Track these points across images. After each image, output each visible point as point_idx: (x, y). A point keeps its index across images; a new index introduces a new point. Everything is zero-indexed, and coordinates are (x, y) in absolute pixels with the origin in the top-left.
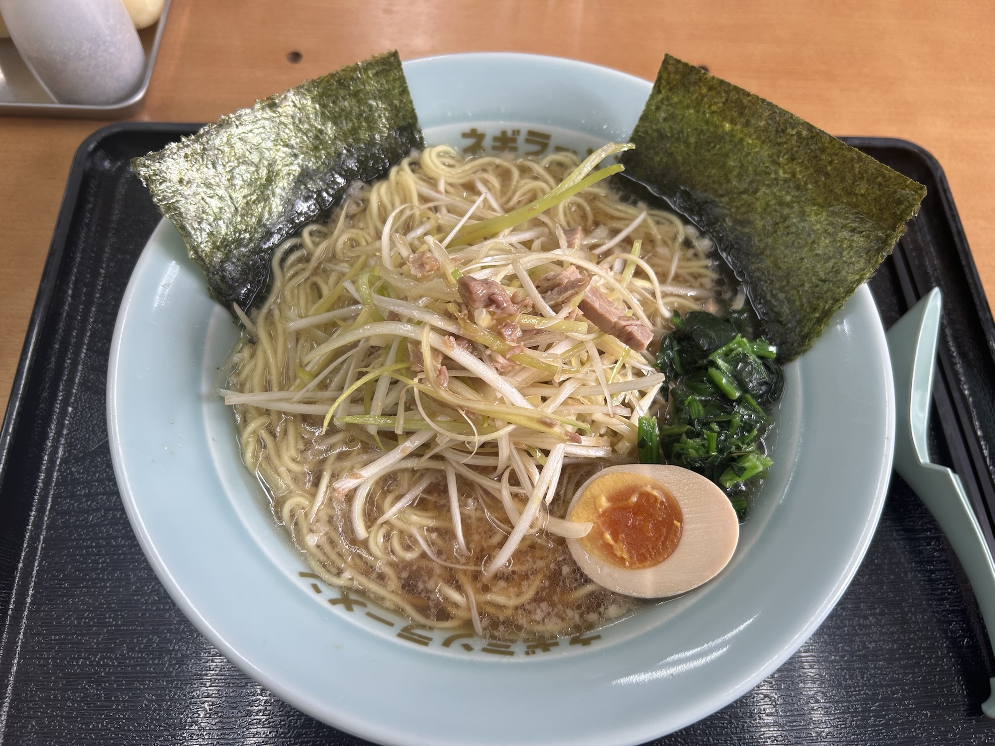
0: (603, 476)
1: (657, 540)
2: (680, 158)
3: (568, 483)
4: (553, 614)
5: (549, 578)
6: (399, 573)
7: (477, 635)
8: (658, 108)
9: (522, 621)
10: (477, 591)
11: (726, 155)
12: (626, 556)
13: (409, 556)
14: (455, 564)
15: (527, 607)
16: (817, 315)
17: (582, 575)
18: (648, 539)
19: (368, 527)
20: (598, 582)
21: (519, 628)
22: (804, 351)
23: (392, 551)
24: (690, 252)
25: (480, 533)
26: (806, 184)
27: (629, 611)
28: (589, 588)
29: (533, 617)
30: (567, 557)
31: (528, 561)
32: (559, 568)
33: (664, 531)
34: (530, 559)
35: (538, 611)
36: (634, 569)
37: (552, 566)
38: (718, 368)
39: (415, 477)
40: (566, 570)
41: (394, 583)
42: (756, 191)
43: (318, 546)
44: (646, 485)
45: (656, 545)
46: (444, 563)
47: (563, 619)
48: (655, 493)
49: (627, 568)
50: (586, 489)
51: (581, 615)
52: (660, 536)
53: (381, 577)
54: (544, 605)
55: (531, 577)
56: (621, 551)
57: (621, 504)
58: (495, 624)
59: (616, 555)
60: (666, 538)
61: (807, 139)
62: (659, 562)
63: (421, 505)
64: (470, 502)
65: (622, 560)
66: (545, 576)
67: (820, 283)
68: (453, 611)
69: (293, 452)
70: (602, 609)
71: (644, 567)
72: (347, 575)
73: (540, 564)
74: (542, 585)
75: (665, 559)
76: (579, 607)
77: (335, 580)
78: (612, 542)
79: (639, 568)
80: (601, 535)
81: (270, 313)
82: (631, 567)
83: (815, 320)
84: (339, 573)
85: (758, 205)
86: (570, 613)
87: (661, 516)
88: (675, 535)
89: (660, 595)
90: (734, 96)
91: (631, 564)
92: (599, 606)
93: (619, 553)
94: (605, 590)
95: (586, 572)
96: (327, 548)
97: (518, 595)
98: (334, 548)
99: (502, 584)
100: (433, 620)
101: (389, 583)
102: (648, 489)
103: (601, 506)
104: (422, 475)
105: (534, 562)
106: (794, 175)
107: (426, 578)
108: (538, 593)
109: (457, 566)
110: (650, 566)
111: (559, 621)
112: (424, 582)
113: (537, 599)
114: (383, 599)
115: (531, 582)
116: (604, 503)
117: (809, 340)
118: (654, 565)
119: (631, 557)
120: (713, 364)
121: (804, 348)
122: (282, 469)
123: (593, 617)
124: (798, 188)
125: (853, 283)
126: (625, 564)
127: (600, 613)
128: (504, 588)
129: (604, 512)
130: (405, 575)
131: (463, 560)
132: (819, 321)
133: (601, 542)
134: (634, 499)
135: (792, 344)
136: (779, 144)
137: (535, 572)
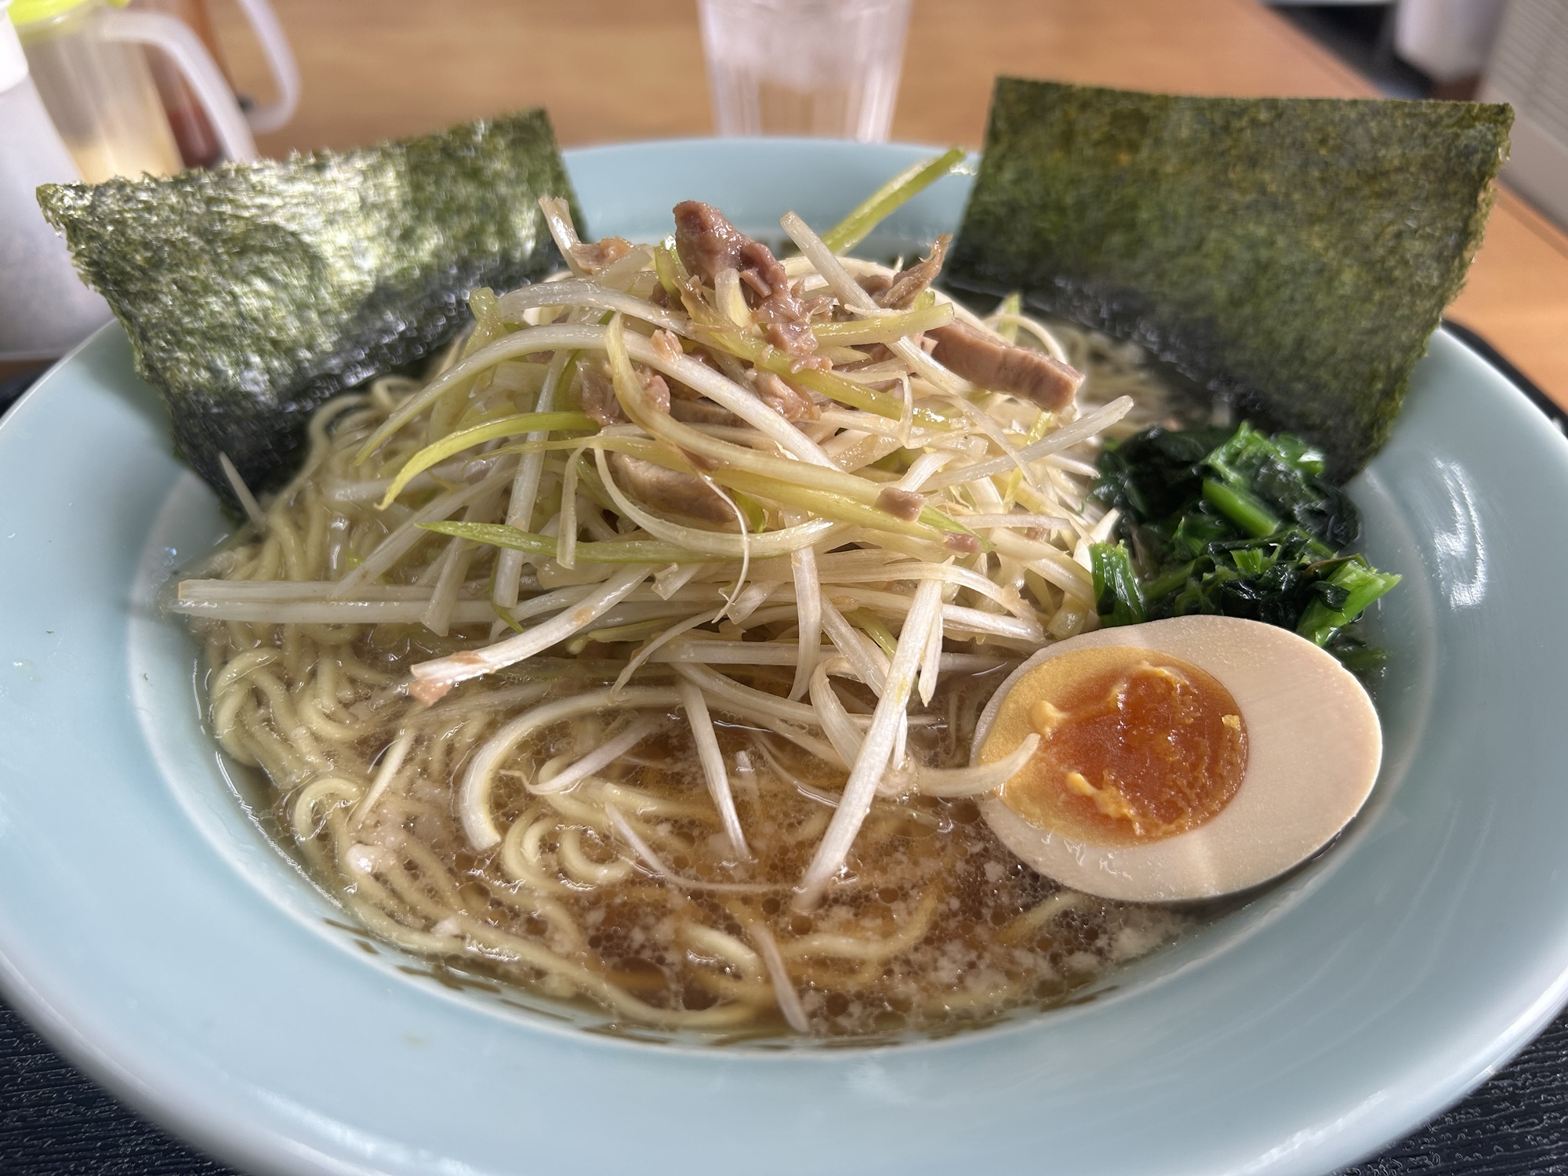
0: (1038, 667)
1: (1194, 767)
2: (1053, 237)
3: (960, 709)
4: (982, 966)
5: (958, 893)
6: (581, 916)
7: (795, 1032)
8: (999, 167)
9: (905, 988)
10: (782, 937)
11: (1133, 206)
12: (1131, 812)
13: (604, 874)
14: (721, 882)
15: (913, 957)
16: (1379, 386)
17: (1035, 876)
18: (1174, 767)
19: (503, 828)
20: (1078, 886)
21: (902, 1005)
22: (1376, 452)
23: (561, 870)
24: (1106, 368)
25: (773, 818)
26: (1287, 195)
27: (1169, 938)
28: (1058, 903)
29: (933, 976)
30: (991, 845)
31: (900, 863)
32: (978, 868)
33: (1205, 744)
34: (905, 859)
35: (943, 962)
36: (1159, 839)
37: (960, 866)
38: (1220, 478)
39: (611, 727)
40: (994, 871)
41: (567, 934)
42: (1199, 245)
43: (377, 877)
44: (1138, 662)
45: (1196, 778)
46: (693, 885)
47: (1011, 975)
48: (1165, 672)
49: (1140, 839)
50: (1005, 698)
51: (1055, 959)
52: (1200, 758)
53: (536, 928)
54: (954, 948)
55: (913, 893)
56: (1116, 802)
57: (1093, 708)
58: (836, 1005)
59: (1107, 817)
60: (1215, 760)
61: (1271, 124)
62: (1213, 814)
63: (628, 775)
64: (743, 757)
65: (1124, 823)
66: (947, 889)
67: (1365, 338)
68: (726, 986)
69: (327, 703)
70: (1101, 942)
71: (1181, 829)
72: (449, 926)
73: (930, 866)
74: (943, 907)
75: (1224, 804)
76: (1045, 944)
77: (418, 941)
78: (1088, 789)
79: (1168, 834)
80: (1061, 782)
81: (300, 498)
82: (1150, 836)
83: (1378, 396)
84: (429, 926)
85: (1209, 264)
86: (1025, 958)
87: (1188, 714)
88: (1233, 749)
89: (1237, 886)
90: (1126, 105)
91: (1148, 829)
92: (1092, 935)
93: (1111, 810)
94: (1099, 901)
95: (1043, 870)
96: (401, 880)
97: (887, 935)
98: (415, 877)
99: (842, 913)
100: (676, 1009)
101: (557, 937)
102: (1146, 666)
103: (1046, 720)
104: (627, 724)
105: (916, 863)
106: (1262, 189)
107: (651, 920)
108: (935, 926)
109: (726, 888)
110: (1195, 826)
111: (1001, 979)
112: (646, 928)
113: (935, 938)
114: (540, 974)
115: (913, 905)
116: (1053, 714)
117: (1379, 429)
118: (1205, 821)
119: (1144, 815)
120: (1210, 471)
121: (1374, 445)
122: (300, 735)
123: (1082, 961)
124: (1275, 207)
125: (1431, 310)
126: (1133, 831)
127: (1100, 952)
128: (849, 922)
129: (1058, 733)
130: (596, 917)
131: (739, 874)
132: (1388, 394)
133: (1063, 796)
134: (1119, 695)
135: (1348, 447)
136: (1223, 154)
137: (921, 885)
